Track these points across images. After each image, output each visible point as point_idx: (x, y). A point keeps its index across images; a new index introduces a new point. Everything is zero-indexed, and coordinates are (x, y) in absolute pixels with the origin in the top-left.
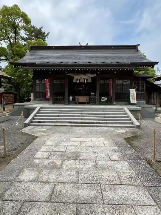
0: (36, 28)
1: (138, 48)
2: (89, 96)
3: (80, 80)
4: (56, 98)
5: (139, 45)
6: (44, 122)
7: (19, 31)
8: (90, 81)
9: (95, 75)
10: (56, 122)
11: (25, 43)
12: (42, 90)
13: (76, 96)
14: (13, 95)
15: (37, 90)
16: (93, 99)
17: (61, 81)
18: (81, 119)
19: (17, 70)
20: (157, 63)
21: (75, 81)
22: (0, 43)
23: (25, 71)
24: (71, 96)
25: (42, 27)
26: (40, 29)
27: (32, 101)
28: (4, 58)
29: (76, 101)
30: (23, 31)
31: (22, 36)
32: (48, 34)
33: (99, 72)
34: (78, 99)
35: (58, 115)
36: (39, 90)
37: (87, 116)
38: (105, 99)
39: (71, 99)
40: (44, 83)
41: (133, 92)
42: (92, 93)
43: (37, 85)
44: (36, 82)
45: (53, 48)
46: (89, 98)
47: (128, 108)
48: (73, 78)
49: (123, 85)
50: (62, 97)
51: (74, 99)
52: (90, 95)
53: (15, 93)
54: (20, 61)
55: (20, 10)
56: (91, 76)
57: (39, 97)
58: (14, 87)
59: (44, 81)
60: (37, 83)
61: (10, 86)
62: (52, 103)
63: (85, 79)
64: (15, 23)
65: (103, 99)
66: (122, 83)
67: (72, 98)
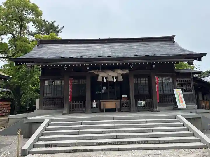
0: (47, 22)
1: (174, 40)
2: (120, 100)
3: (106, 78)
4: (73, 105)
5: (174, 36)
6: (55, 145)
7: (27, 24)
8: (121, 79)
9: (127, 71)
10: (76, 145)
11: (33, 38)
12: (52, 95)
13: (101, 101)
14: (10, 103)
15: (45, 95)
16: (126, 103)
17: (79, 82)
18: (117, 137)
19: (19, 69)
20: (204, 55)
21: (100, 79)
22: (1, 37)
23: (30, 68)
24: (94, 101)
25: (55, 22)
26: (53, 23)
27: (36, 110)
28: (3, 56)
29: (102, 107)
30: (32, 23)
31: (30, 30)
32: (61, 29)
33: (132, 68)
34: (104, 105)
35: (78, 131)
36: (48, 95)
37: (125, 132)
38: (143, 103)
39: (94, 104)
40: (56, 84)
41: (178, 93)
42: (123, 96)
43: (45, 87)
44: (44, 83)
45: (69, 42)
46: (121, 102)
47: (183, 116)
48: (98, 76)
49: (164, 84)
50: (82, 103)
51: (99, 105)
52: (121, 98)
53: (13, 100)
54: (24, 57)
55: (30, 2)
56: (121, 72)
57: (48, 105)
58: (13, 92)
59: (56, 82)
60: (46, 84)
61: (7, 92)
62: (67, 112)
63: (113, 77)
64: (23, 15)
65: (141, 104)
66: (161, 81)
67: (96, 104)
